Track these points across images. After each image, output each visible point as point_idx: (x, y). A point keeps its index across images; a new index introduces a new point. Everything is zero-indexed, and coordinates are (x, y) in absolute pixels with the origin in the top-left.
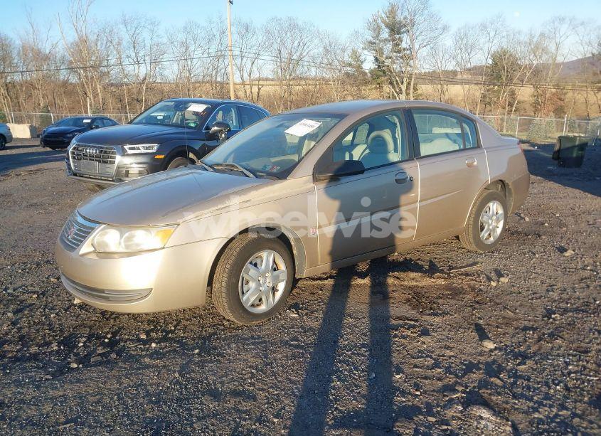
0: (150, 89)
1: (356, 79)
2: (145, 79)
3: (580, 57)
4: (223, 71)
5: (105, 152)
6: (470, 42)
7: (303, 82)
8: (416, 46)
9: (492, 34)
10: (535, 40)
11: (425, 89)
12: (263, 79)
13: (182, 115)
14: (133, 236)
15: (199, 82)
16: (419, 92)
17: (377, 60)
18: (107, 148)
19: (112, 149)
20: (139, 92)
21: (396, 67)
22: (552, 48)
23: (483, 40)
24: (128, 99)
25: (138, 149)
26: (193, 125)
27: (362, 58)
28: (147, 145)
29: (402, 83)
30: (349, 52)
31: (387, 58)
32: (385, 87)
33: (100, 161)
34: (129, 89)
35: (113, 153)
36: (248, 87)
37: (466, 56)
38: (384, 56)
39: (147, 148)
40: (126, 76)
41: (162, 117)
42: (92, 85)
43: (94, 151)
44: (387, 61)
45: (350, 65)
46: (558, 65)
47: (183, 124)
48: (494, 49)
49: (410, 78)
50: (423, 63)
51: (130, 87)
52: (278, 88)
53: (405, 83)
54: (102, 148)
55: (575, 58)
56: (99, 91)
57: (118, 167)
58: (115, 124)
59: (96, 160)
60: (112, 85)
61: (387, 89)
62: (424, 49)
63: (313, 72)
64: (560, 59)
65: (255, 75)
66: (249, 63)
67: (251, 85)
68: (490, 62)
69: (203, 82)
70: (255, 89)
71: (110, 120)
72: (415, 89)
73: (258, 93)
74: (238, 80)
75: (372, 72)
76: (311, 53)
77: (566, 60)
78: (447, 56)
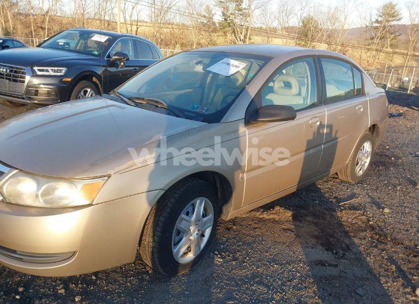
0: (52, 20)
1: (209, 27)
2: (48, 12)
3: (359, 26)
4: (110, 11)
5: (16, 72)
6: (289, 8)
7: (170, 26)
8: (253, 7)
9: (304, 4)
10: (332, 11)
11: (257, 39)
12: (141, 22)
13: (85, 43)
14: (54, 189)
15: (91, 19)
16: (252, 41)
17: (224, 14)
18: (17, 68)
19: (22, 69)
20: (43, 22)
21: (237, 21)
22: (342, 18)
23: (298, 8)
24: (34, 26)
25: (47, 71)
26: (96, 53)
27: (213, 12)
28: (56, 68)
29: (241, 33)
30: (204, 7)
31: (232, 14)
32: (229, 35)
33: (10, 80)
34: (35, 19)
35: (23, 73)
36: (129, 26)
37: (285, 18)
38: (229, 12)
39: (55, 71)
40: (32, 8)
41: (63, 44)
42: (3, 12)
43: (5, 70)
44: (231, 16)
45: (205, 17)
46: (345, 31)
47: (85, 52)
48: (304, 15)
49: (247, 30)
50: (256, 20)
51: (36, 17)
52: (151, 28)
53: (243, 34)
54: (12, 67)
55: (355, 27)
56: (9, 18)
57: (28, 86)
58: (23, 46)
59: (7, 79)
60: (20, 14)
61: (230, 37)
62: (258, 10)
63: (178, 20)
64: (346, 27)
65: (135, 18)
66: (130, 8)
67: (131, 25)
68: (301, 24)
69: (94, 19)
70: (134, 28)
71: (20, 42)
72: (250, 39)
73: (137, 31)
74: (122, 20)
75: (220, 24)
76: (177, 5)
77: (350, 28)
78: (272, 17)
